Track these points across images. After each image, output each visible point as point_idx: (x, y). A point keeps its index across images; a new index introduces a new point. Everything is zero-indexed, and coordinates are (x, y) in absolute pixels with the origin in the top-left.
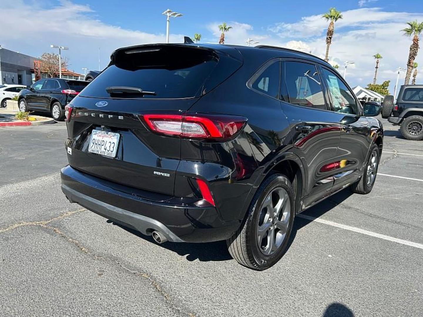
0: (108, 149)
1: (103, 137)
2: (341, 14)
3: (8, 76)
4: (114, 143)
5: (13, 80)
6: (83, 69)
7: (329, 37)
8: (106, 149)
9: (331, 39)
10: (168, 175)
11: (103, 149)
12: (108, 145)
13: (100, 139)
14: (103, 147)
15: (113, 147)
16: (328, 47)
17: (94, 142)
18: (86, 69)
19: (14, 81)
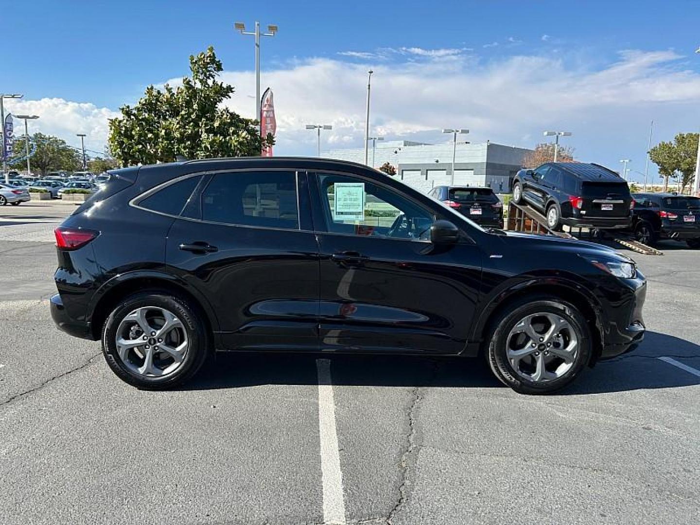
3: (494, 181)
5: (501, 186)
6: (622, 161)
18: (627, 161)
19: (502, 188)
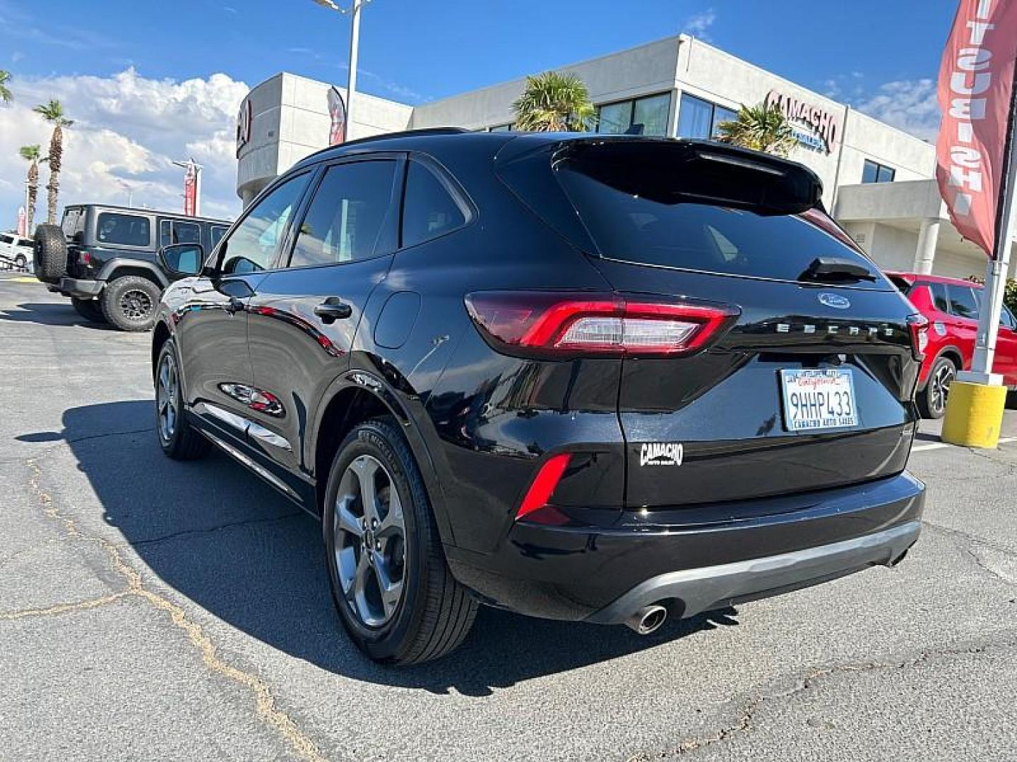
0: (837, 409)
1: (815, 383)
4: (846, 393)
8: (832, 413)
11: (826, 415)
12: (834, 402)
13: (809, 389)
14: (824, 409)
15: (848, 404)
17: (795, 402)
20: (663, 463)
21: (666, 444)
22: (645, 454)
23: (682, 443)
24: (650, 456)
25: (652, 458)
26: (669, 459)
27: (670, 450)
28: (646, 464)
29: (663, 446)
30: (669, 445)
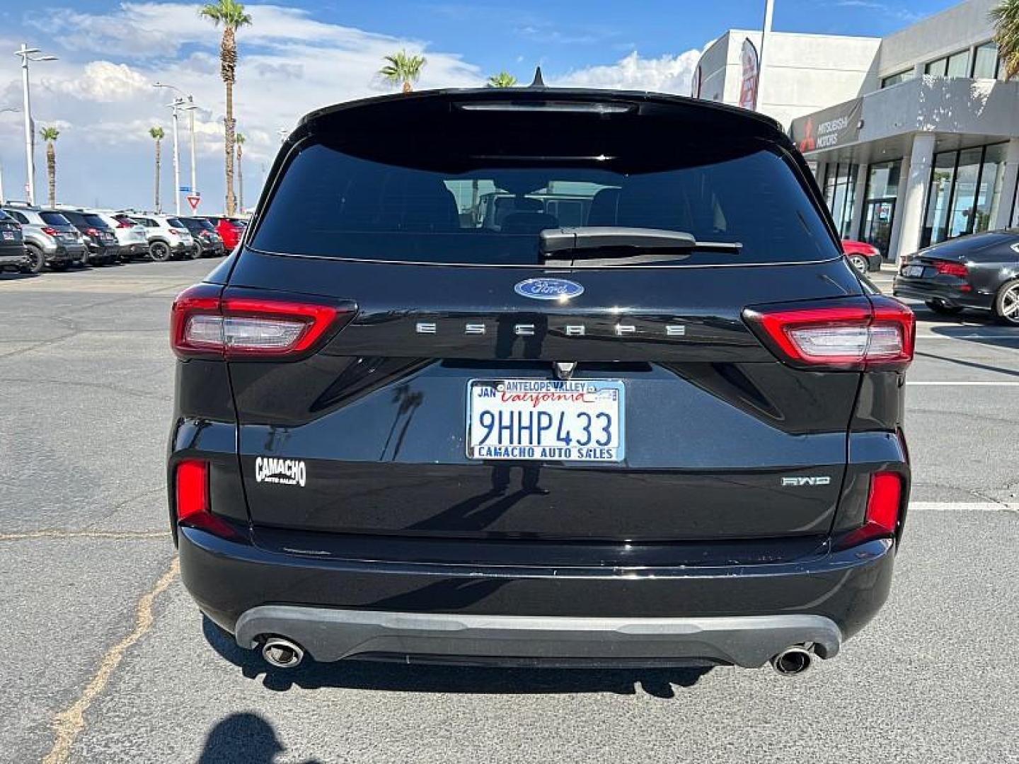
1: (537, 399)
2: (245, 13)
7: (229, 66)
8: (566, 440)
9: (233, 70)
10: (825, 480)
11: (549, 438)
14: (549, 434)
15: (605, 429)
16: (229, 90)
17: (488, 422)
20: (282, 481)
21: (285, 460)
22: (261, 468)
23: (304, 460)
24: (266, 472)
25: (268, 474)
26: (289, 478)
27: (290, 468)
28: (263, 480)
29: (281, 461)
30: (288, 462)
